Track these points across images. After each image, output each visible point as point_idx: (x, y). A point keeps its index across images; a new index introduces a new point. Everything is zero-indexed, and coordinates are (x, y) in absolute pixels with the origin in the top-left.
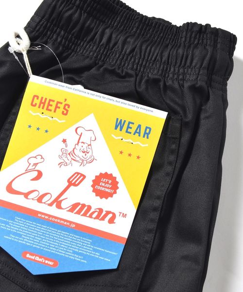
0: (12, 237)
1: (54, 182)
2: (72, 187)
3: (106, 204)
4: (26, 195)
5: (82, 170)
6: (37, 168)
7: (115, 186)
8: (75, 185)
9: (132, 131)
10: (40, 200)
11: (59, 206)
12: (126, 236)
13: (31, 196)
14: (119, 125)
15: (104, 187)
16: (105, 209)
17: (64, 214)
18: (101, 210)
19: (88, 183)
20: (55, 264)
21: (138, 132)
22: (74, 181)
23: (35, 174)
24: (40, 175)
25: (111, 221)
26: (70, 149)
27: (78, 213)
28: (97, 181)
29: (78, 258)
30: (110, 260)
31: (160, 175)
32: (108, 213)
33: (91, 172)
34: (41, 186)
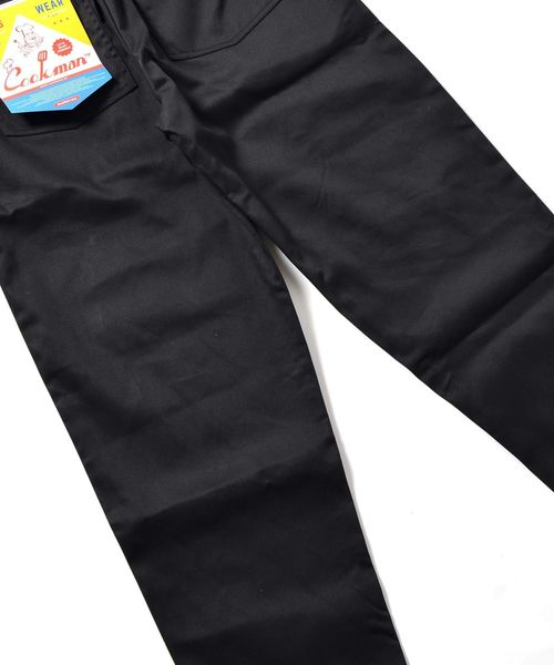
0: (40, 104)
1: (31, 67)
2: (45, 63)
3: (73, 56)
4: (22, 85)
5: (42, 48)
6: (14, 66)
7: (68, 43)
8: (45, 59)
9: (50, 6)
10: (32, 81)
11: (46, 77)
12: (100, 63)
13: (25, 83)
14: (39, 9)
15: (63, 48)
16: (75, 59)
17: (53, 78)
18: (73, 62)
19: (51, 54)
20: (78, 98)
21: (54, 5)
22: (42, 58)
23: (16, 71)
24: (19, 70)
25: (84, 62)
26: (23, 43)
27: (61, 72)
28: (55, 48)
29: (87, 87)
30: (105, 77)
31: (85, 21)
32: (78, 60)
33: (48, 46)
34: (26, 74)
